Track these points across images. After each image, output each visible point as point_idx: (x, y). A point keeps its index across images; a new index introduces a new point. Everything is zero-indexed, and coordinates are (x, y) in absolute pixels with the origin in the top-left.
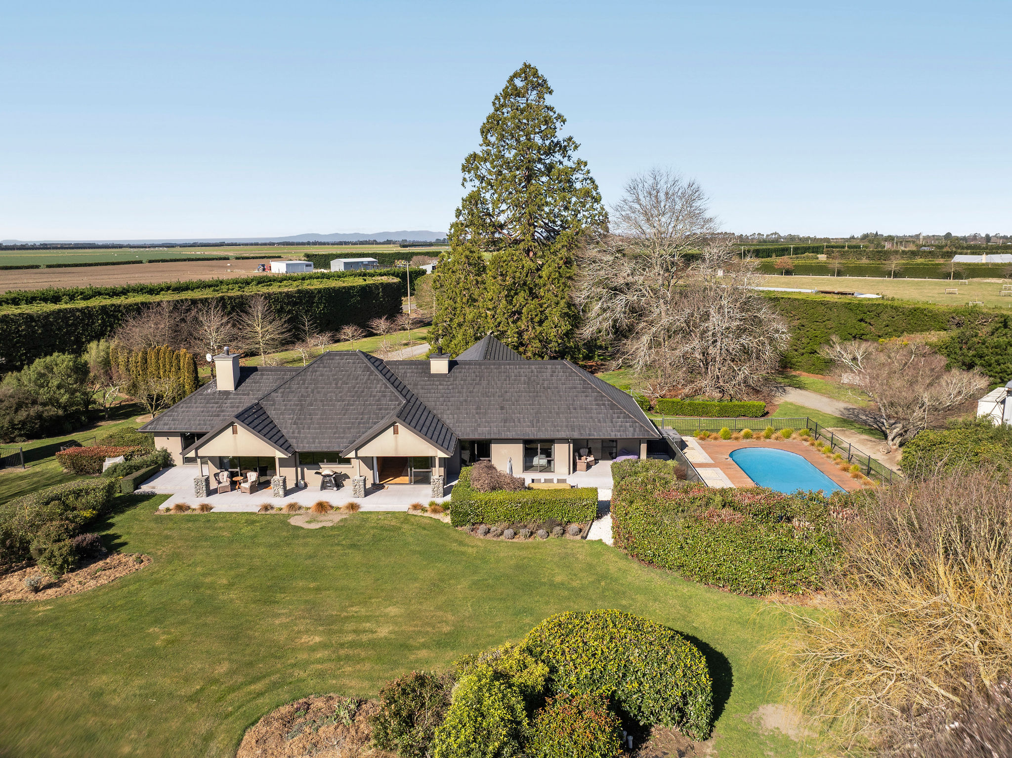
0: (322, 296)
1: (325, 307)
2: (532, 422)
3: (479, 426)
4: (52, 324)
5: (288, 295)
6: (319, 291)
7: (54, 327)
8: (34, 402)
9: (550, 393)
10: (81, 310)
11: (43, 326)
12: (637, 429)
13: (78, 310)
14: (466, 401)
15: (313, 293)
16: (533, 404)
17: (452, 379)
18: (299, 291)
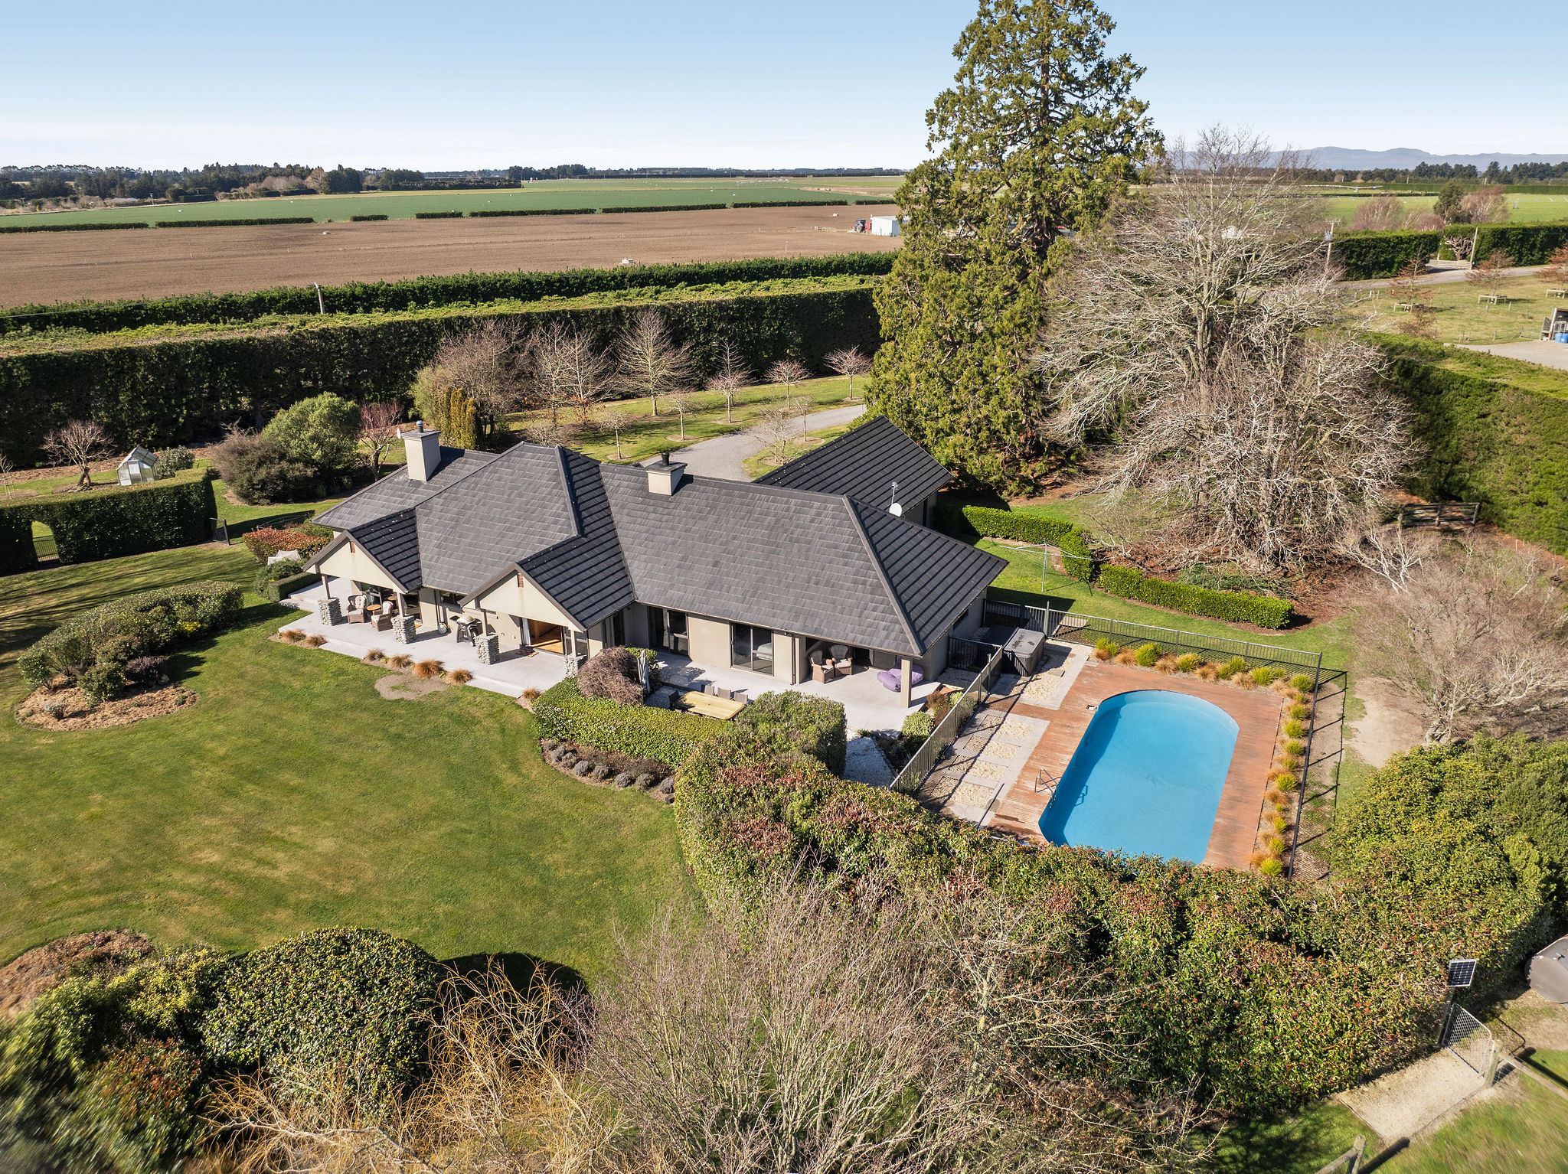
0: (777, 308)
1: (782, 324)
2: (744, 594)
3: (672, 587)
4: (381, 342)
5: (721, 306)
6: (773, 300)
7: (383, 346)
8: (282, 457)
9: (795, 550)
10: (419, 324)
11: (371, 344)
12: (893, 635)
13: (413, 323)
14: (674, 543)
15: (762, 302)
16: (762, 565)
17: (673, 505)
18: (739, 301)
